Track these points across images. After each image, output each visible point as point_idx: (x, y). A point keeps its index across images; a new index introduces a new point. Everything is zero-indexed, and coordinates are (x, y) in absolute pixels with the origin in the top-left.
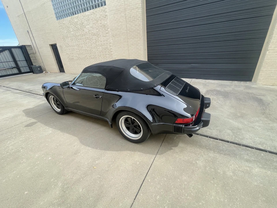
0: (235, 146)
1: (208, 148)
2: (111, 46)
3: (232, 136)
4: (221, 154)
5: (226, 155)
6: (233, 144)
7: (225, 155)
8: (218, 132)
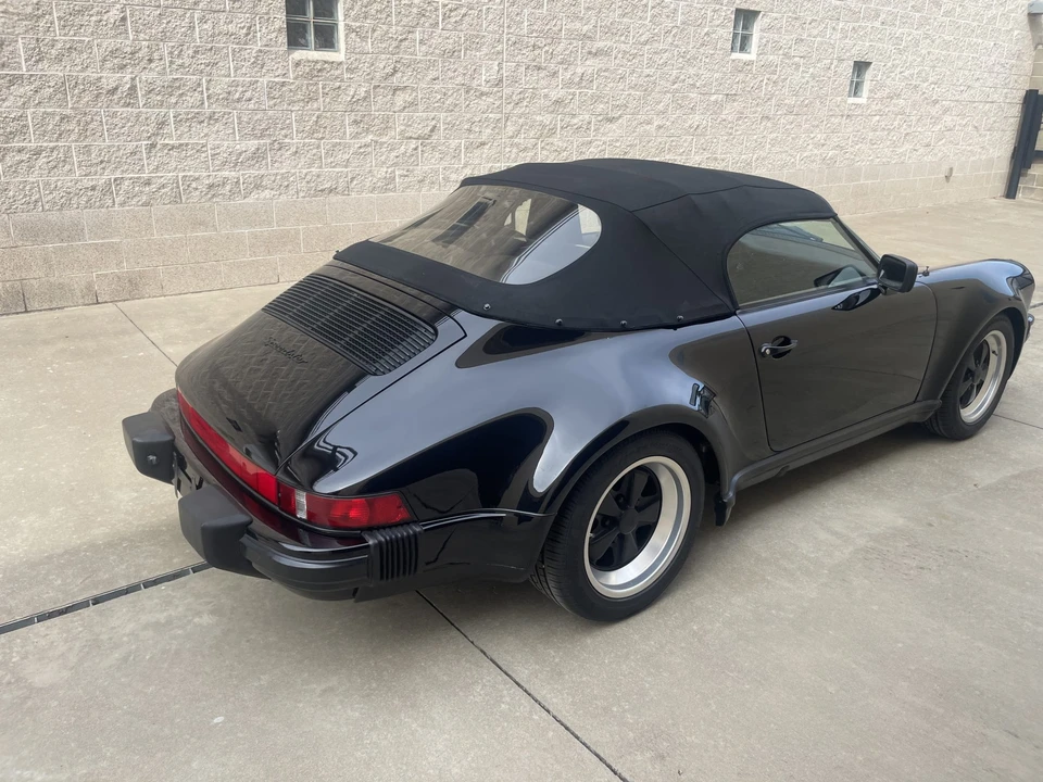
0: (9, 612)
1: (121, 544)
3: (24, 657)
4: (66, 552)
5: (47, 557)
6: (18, 618)
7: (50, 558)
8: (104, 637)
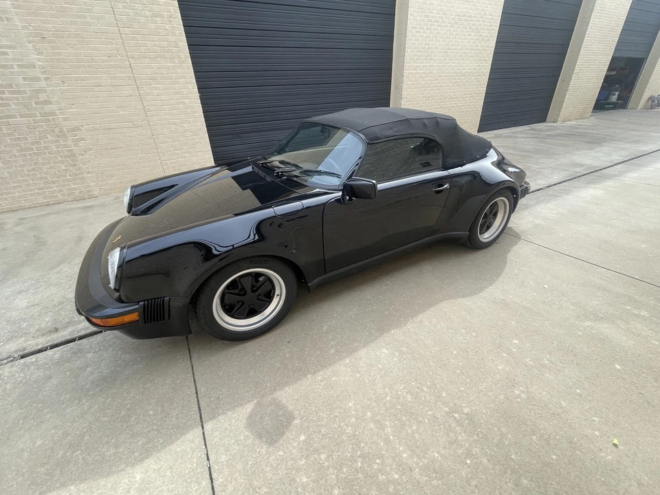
2: (37, 79)
